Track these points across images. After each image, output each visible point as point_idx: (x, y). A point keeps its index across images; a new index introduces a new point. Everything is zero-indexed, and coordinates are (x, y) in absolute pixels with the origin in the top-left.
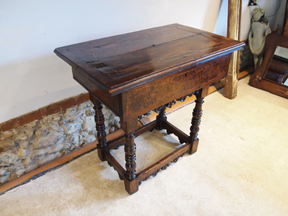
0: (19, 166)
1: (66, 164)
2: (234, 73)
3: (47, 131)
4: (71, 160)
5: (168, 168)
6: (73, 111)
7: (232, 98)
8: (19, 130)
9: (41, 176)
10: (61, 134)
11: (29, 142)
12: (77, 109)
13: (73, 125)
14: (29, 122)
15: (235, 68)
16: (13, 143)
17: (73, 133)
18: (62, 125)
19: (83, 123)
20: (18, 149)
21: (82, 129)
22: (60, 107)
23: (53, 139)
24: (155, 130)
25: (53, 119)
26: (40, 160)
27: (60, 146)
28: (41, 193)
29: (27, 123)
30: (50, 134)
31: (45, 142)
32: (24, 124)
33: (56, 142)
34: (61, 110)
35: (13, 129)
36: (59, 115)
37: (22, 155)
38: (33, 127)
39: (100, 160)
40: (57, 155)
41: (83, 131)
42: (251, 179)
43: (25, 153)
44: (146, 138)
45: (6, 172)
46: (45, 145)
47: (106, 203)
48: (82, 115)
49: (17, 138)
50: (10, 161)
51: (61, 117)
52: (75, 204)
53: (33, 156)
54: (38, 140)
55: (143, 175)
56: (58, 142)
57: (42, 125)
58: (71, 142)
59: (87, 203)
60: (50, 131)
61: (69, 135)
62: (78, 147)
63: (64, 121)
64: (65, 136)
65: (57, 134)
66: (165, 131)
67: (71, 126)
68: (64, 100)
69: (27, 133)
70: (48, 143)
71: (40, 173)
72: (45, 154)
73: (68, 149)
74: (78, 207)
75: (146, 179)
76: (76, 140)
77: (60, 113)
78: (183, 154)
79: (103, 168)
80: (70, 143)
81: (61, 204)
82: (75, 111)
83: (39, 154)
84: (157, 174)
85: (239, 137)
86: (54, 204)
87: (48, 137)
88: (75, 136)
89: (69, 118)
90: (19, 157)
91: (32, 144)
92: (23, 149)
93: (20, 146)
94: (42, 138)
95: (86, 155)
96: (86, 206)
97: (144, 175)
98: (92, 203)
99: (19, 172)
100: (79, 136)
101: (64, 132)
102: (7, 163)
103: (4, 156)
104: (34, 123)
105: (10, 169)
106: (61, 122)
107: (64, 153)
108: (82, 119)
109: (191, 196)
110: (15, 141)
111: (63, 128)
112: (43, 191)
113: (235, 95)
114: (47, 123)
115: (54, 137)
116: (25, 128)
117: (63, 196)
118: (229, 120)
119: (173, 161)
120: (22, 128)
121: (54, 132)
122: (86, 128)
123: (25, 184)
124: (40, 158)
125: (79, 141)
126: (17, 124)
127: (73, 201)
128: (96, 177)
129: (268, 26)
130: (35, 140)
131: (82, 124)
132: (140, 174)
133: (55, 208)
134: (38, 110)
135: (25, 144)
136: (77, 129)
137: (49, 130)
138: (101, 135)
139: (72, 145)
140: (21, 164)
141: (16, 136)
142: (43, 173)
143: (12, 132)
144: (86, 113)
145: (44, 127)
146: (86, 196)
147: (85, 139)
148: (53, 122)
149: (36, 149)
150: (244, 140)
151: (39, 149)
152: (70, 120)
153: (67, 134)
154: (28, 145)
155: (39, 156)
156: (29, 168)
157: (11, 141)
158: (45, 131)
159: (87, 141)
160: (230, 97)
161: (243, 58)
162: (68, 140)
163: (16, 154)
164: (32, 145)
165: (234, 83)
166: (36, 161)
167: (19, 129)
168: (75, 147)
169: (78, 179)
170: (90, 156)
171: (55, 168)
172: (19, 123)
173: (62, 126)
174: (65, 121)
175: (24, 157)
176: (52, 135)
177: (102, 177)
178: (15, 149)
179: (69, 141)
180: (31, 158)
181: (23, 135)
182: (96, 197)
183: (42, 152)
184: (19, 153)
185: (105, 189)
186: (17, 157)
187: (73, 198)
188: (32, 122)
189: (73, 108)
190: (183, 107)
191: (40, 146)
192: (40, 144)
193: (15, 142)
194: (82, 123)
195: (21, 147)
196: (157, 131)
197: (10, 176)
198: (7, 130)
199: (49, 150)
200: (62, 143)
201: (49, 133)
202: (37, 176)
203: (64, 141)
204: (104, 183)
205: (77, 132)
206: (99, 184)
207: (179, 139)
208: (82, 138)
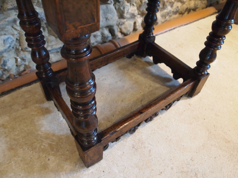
5: (155, 119)
19: (20, 38)
21: (20, 47)
24: (135, 56)
39: (45, 99)
41: (22, 50)
44: (121, 68)
48: (15, 21)
55: (112, 134)
62: (14, 76)
66: (151, 58)
75: (117, 139)
76: (11, 64)
78: (181, 96)
79: (47, 111)
84: (137, 128)
88: (6, 58)
95: (24, 89)
97: (115, 134)
100: (16, 58)
108: (16, 29)
119: (165, 108)
122: (25, 46)
125: (17, 66)
128: (32, 128)
131: (17, 39)
132: (106, 133)
136: (8, 45)
139: (6, 73)
146: (8, 164)
147: (27, 63)
159: (30, 67)
168: (11, 75)
169: (2, 130)
170: (29, 91)
177: (43, 129)
182: (26, 166)
185: (44, 151)
190: (174, 29)
196: (139, 59)
204: (44, 140)
205: (11, 52)
206: (35, 140)
207: (172, 72)
208: (21, 62)
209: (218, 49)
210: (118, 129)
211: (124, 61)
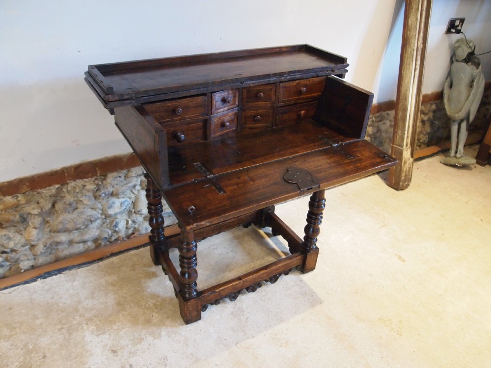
0: (25, 255)
1: (98, 262)
2: (406, 146)
3: (74, 205)
4: (108, 257)
5: (258, 290)
6: (119, 178)
7: (400, 189)
8: (28, 198)
9: (56, 275)
10: (96, 214)
11: (44, 220)
12: (126, 177)
13: (117, 202)
14: (45, 187)
15: (407, 137)
16: (17, 217)
17: (116, 214)
18: (99, 199)
19: (135, 201)
20: (25, 227)
21: (133, 210)
22: (97, 169)
23: (83, 220)
24: (253, 226)
25: (84, 188)
26: (60, 250)
27: (93, 232)
28: (49, 301)
29: (41, 188)
30: (78, 210)
31: (69, 222)
32: (37, 189)
33: (88, 225)
34: (98, 174)
35: (19, 195)
36: (94, 181)
37: (30, 238)
38: (50, 196)
39: (153, 264)
40: (88, 246)
42: (399, 328)
43: (36, 236)
44: (237, 238)
45: (3, 262)
46: (68, 228)
47: (144, 332)
48: (134, 186)
49: (24, 209)
50: (11, 245)
51: (98, 185)
52: (96, 325)
53: (49, 242)
54: (58, 217)
55: (211, 294)
56: (91, 226)
57: (67, 194)
58: (112, 228)
59: (115, 327)
60: (79, 206)
61: (110, 216)
62: (123, 238)
63: (102, 193)
64: (104, 217)
65: (90, 212)
66: (270, 229)
67: (114, 203)
68: (104, 159)
69: (41, 205)
70: (73, 225)
71: (54, 271)
72: (69, 241)
73: (106, 238)
74: (99, 331)
75: (216, 302)
76: (122, 226)
77: (96, 179)
79: (154, 275)
80: (110, 229)
81: (75, 322)
82: (122, 179)
83: (59, 241)
84: (238, 296)
85: (396, 255)
86: (64, 321)
87: (75, 215)
88: (119, 220)
89: (111, 189)
90: (26, 240)
91: (48, 222)
92: (33, 228)
93: (28, 223)
94: (65, 215)
95: (133, 252)
96: (113, 331)
97: (213, 295)
98: (122, 328)
99: (25, 264)
100: (127, 220)
101: (102, 210)
102: (6, 248)
103: (2, 236)
104: (53, 189)
105: (10, 257)
106: (97, 194)
107: (100, 244)
108: (133, 193)
109: (287, 342)
110: (20, 214)
111: (101, 204)
112: (53, 298)
113: (406, 183)
114: (74, 192)
115: (84, 216)
116: (39, 195)
117: (81, 310)
118: (385, 226)
119: (269, 279)
120: (35, 195)
121: (84, 208)
122: (139, 209)
123: (29, 284)
124: (60, 247)
125: (126, 228)
126: (25, 187)
127: (93, 321)
128: (139, 288)
129: (479, 70)
130: (54, 217)
131: (132, 202)
132: (205, 292)
133: (64, 326)
134: (61, 170)
135: (37, 221)
136: (124, 208)
137: (77, 203)
138: (154, 222)
139: (115, 234)
140: (28, 252)
141: (24, 207)
142: (60, 271)
143: (17, 198)
144: (141, 185)
145: (69, 198)
146: (117, 316)
147: (136, 226)
148: (84, 191)
149: (54, 232)
150: (404, 261)
151: (59, 231)
152: (112, 192)
153: (107, 214)
154: (41, 224)
155: (58, 243)
156: (41, 260)
157: (14, 213)
158: (70, 204)
159: (139, 231)
160: (396, 187)
161: (434, 122)
162: (107, 225)
163: (21, 234)
164: (48, 225)
165: (405, 162)
166: (54, 252)
167: (28, 195)
168: (119, 237)
169: (111, 288)
170: (138, 255)
171: (80, 266)
172: (28, 187)
173: (100, 201)
174: (105, 193)
175: (33, 241)
176: (82, 213)
177: (149, 290)
178: (21, 227)
179: (110, 227)
180: (45, 244)
181: (34, 206)
182: (132, 319)
183: (63, 238)
184: (26, 234)
185: (148, 308)
186: (23, 241)
187: (95, 316)
188: (50, 188)
189: (120, 173)
191: (60, 227)
192: (61, 225)
193: (21, 216)
194: (133, 200)
195: (30, 225)
196: (257, 229)
197: (10, 269)
198: (9, 194)
199: (75, 236)
200: (98, 228)
201: (76, 208)
202: (49, 274)
203: (101, 226)
204: (149, 300)
205: (124, 214)
206: (141, 299)
207: (289, 246)
208: (132, 224)
209: (318, 224)
210: (217, 290)
211: (240, 231)
